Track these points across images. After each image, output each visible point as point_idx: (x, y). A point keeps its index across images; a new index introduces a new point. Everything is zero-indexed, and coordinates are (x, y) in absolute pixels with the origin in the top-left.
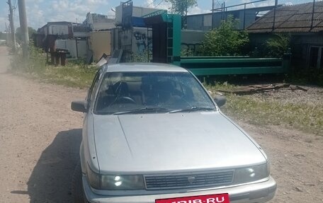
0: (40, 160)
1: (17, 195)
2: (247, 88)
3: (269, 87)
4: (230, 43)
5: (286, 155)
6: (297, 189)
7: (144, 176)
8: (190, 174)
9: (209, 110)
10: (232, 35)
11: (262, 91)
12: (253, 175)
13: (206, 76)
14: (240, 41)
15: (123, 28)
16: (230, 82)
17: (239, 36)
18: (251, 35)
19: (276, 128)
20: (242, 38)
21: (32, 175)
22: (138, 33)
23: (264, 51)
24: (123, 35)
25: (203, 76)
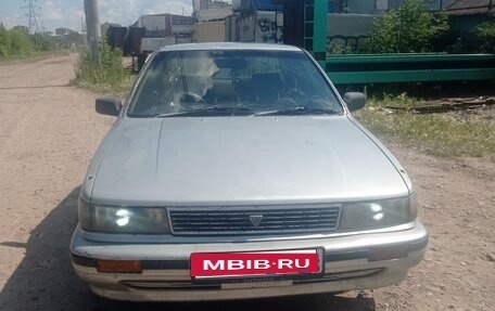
0: (65, 200)
1: (7, 247)
2: (439, 103)
3: (476, 101)
4: (417, 33)
5: (481, 203)
6: (488, 256)
7: (169, 209)
8: (254, 208)
9: (330, 112)
10: (420, 20)
11: (464, 106)
12: (378, 217)
13: (368, 85)
14: (434, 29)
15: (242, 14)
16: (410, 95)
17: (432, 21)
18: (453, 19)
19: (475, 162)
20: (436, 24)
21: (43, 221)
22: (265, 21)
23: (473, 44)
24: (243, 25)
25: (364, 84)
